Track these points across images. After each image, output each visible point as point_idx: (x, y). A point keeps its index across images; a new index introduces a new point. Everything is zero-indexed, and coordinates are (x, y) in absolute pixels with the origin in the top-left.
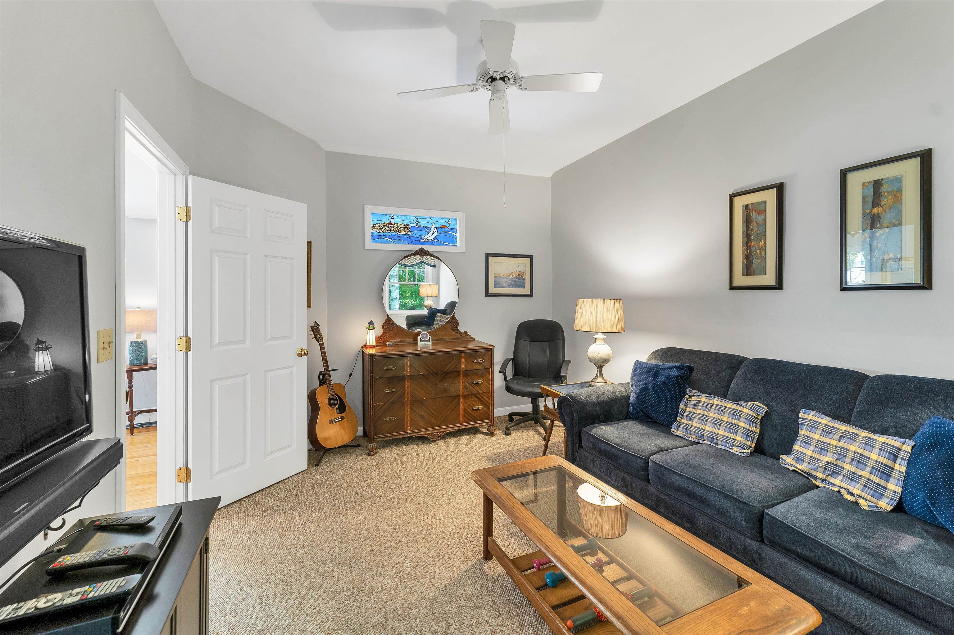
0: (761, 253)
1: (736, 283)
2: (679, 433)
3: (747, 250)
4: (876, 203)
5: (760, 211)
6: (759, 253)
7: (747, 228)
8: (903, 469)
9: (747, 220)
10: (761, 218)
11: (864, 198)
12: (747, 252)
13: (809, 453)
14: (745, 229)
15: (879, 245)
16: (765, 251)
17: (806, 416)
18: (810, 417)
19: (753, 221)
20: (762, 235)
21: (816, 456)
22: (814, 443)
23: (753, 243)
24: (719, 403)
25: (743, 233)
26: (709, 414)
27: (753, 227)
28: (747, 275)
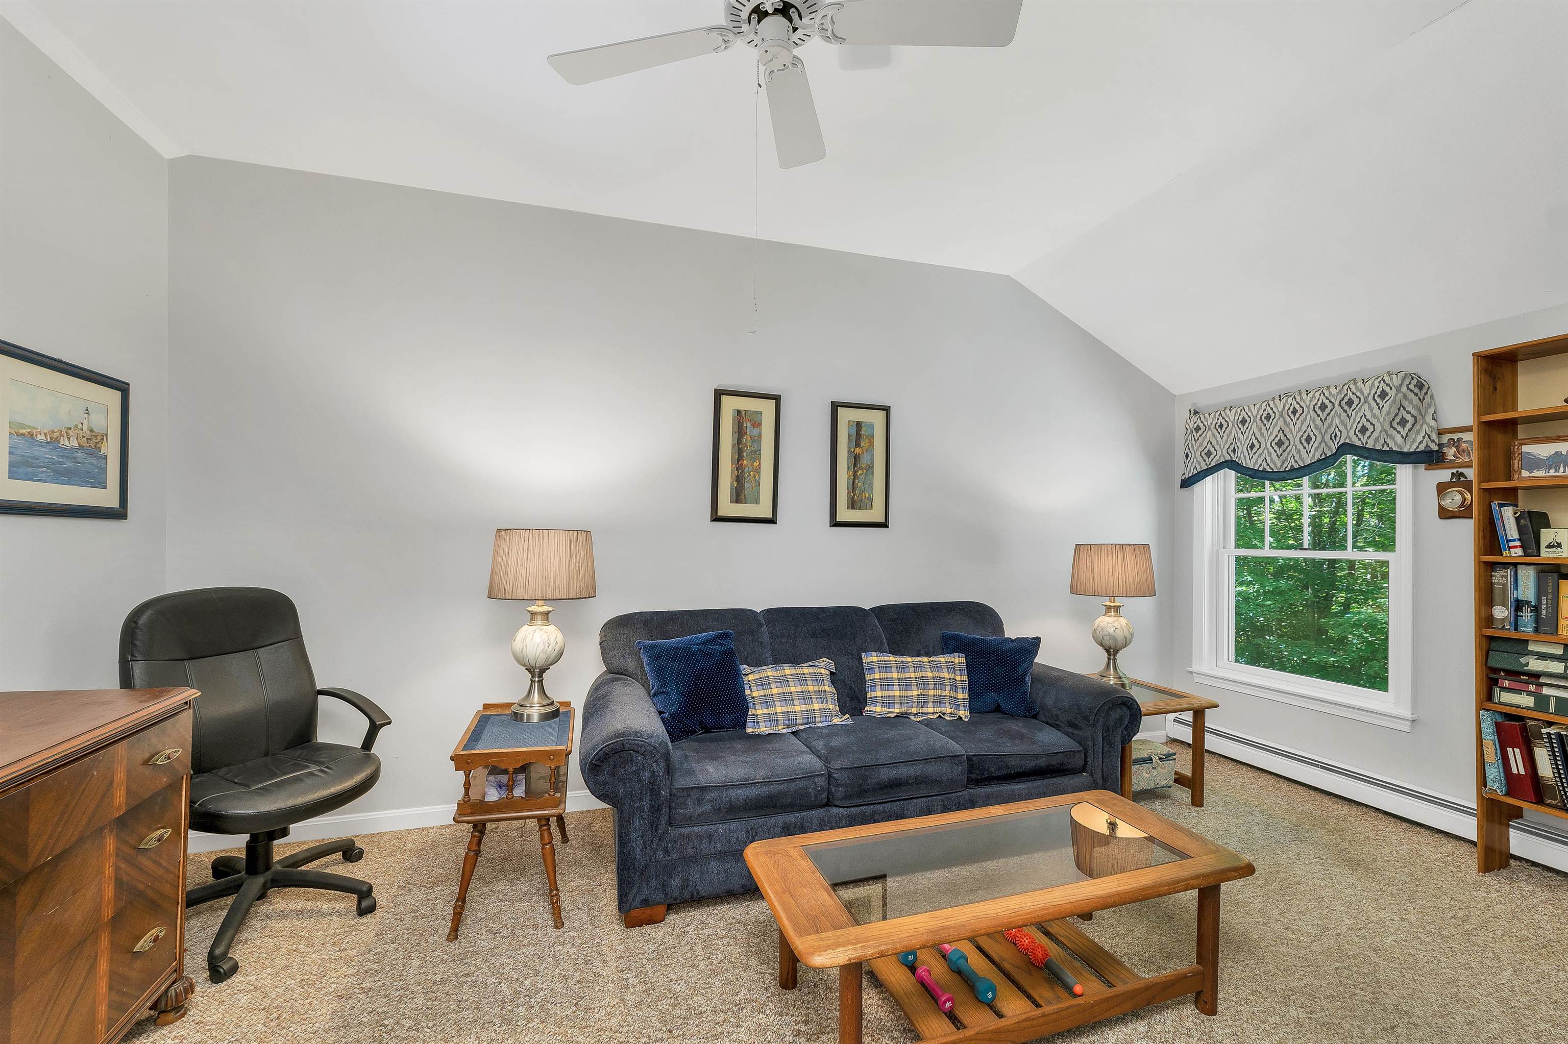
0: (754, 476)
1: (721, 513)
2: (764, 729)
3: (737, 470)
4: (858, 445)
5: (755, 422)
6: (752, 476)
7: (739, 441)
8: (965, 678)
9: (740, 431)
10: (755, 431)
11: (849, 436)
12: (738, 472)
13: (897, 693)
14: (736, 441)
15: (860, 484)
16: (759, 473)
17: (869, 660)
18: (875, 659)
19: (746, 434)
20: (757, 454)
21: (904, 693)
22: (896, 682)
23: (745, 462)
24: (793, 671)
25: (733, 447)
26: (790, 689)
27: (746, 441)
28: (737, 502)
